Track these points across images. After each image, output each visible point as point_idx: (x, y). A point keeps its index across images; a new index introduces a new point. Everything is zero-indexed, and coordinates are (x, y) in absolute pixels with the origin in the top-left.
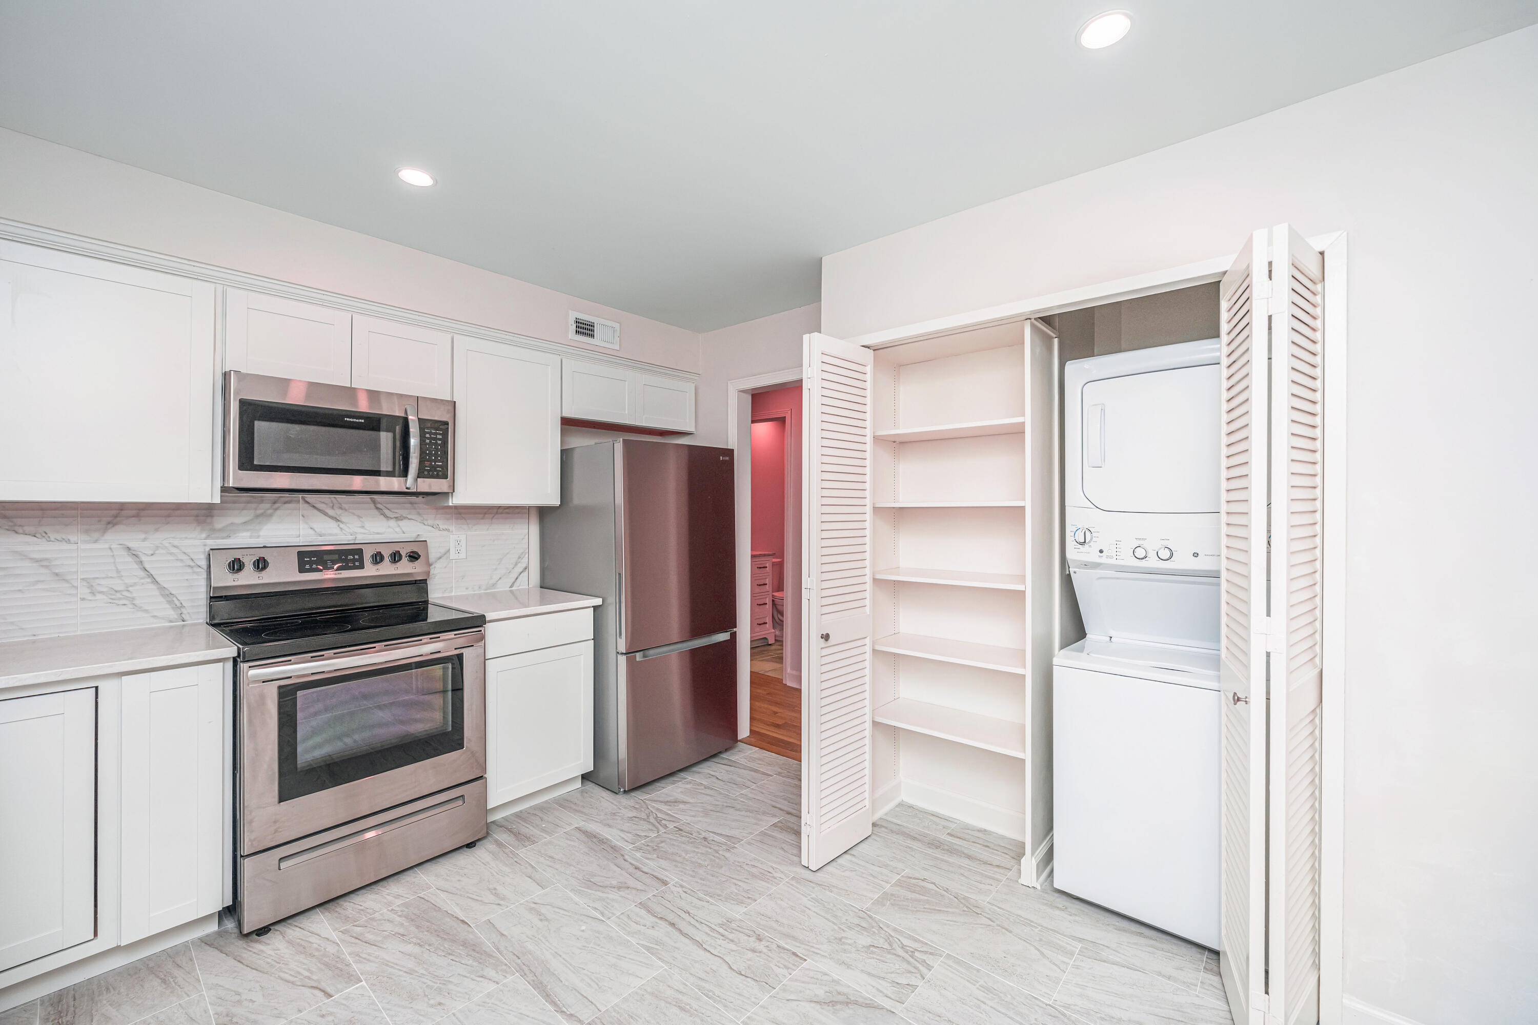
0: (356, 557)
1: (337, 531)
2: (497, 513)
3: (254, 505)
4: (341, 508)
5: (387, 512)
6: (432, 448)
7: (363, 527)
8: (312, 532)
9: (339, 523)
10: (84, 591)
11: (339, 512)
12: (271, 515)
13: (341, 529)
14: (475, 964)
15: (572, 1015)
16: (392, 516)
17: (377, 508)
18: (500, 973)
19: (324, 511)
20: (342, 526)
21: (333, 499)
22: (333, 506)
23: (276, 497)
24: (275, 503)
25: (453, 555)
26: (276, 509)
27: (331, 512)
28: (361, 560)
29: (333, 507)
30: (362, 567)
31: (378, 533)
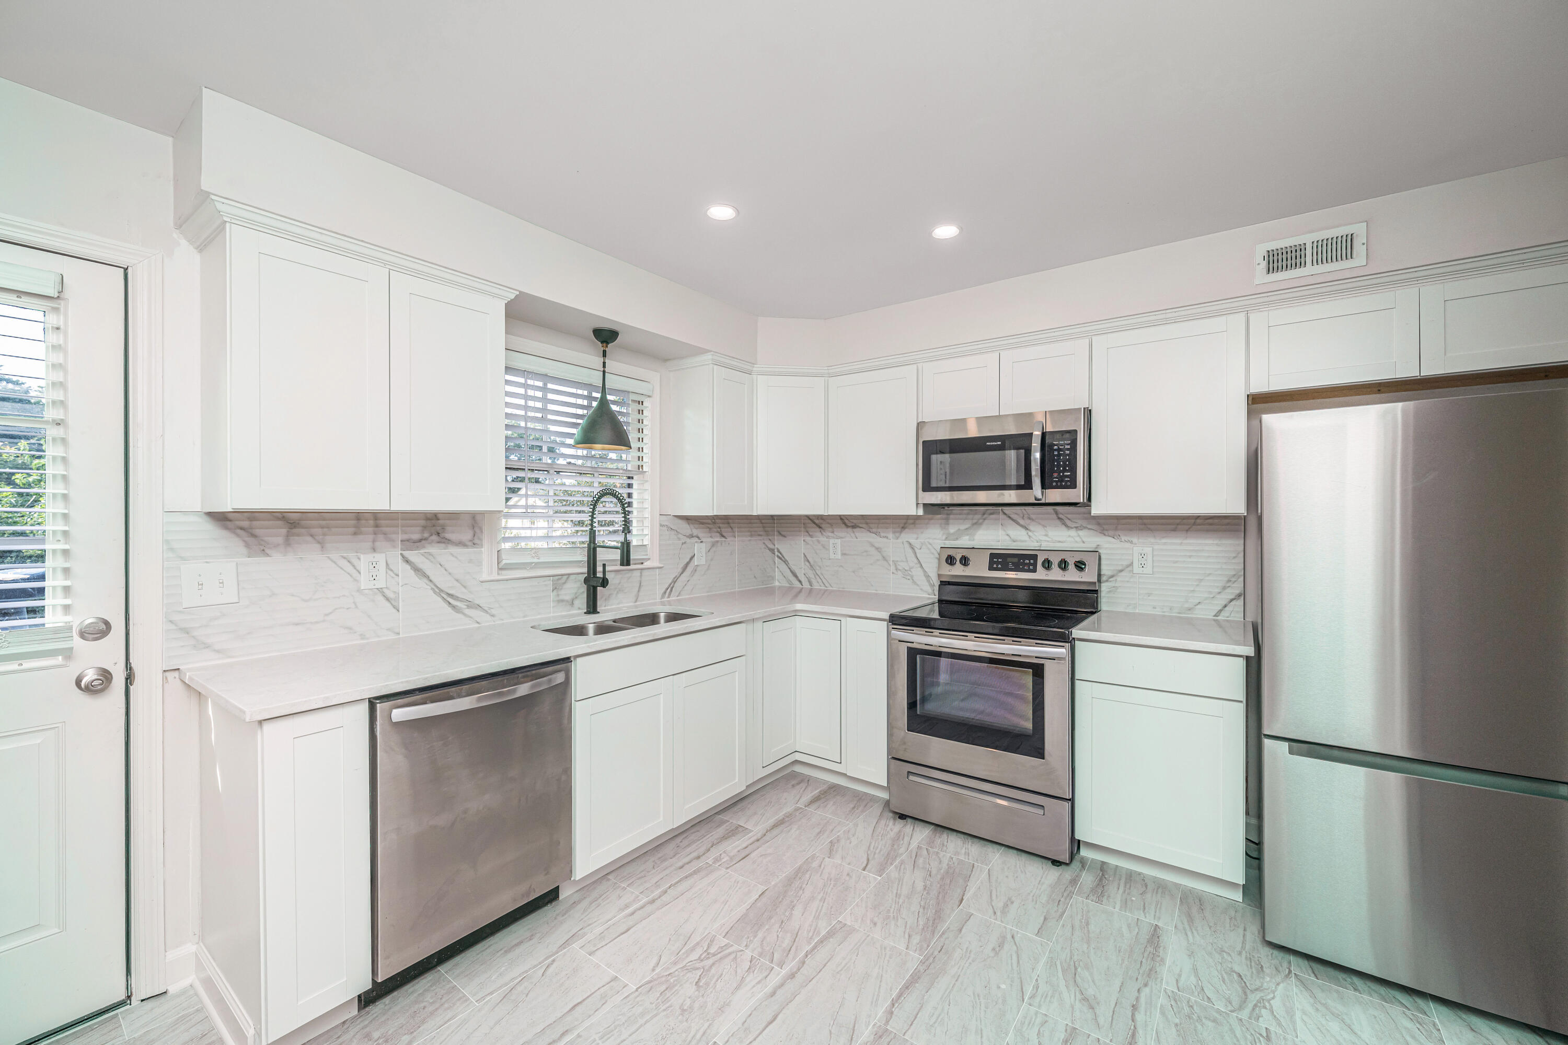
0: (1032, 561)
1: (1026, 538)
2: (1194, 524)
3: (970, 516)
4: (1029, 518)
5: (1068, 522)
6: (1060, 459)
7: (1046, 535)
8: (1007, 538)
9: (1027, 531)
10: (893, 568)
11: (1028, 521)
12: (981, 524)
13: (1029, 536)
14: (921, 927)
15: (892, 1013)
16: (1073, 526)
17: (1059, 518)
18: (918, 946)
19: (1017, 521)
20: (1030, 533)
21: (1023, 511)
22: (1023, 516)
23: (984, 510)
24: (984, 514)
25: (1136, 568)
26: (985, 519)
27: (1022, 522)
28: (1035, 565)
29: (1023, 518)
30: (1034, 571)
31: (1060, 542)
